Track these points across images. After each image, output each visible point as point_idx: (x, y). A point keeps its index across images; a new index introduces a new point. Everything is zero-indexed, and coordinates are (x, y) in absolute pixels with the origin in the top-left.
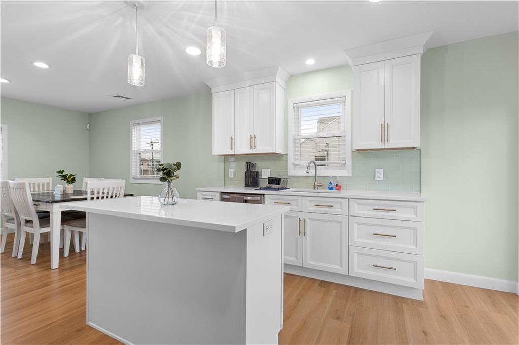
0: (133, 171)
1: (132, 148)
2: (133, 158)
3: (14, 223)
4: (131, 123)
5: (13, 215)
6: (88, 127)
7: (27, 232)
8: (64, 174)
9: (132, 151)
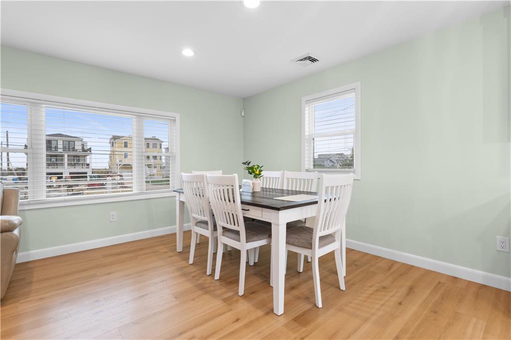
0: (306, 163)
1: (304, 132)
2: (306, 145)
3: (208, 230)
4: (304, 99)
5: (207, 218)
6: (243, 114)
7: (224, 244)
8: (250, 165)
9: (304, 135)
